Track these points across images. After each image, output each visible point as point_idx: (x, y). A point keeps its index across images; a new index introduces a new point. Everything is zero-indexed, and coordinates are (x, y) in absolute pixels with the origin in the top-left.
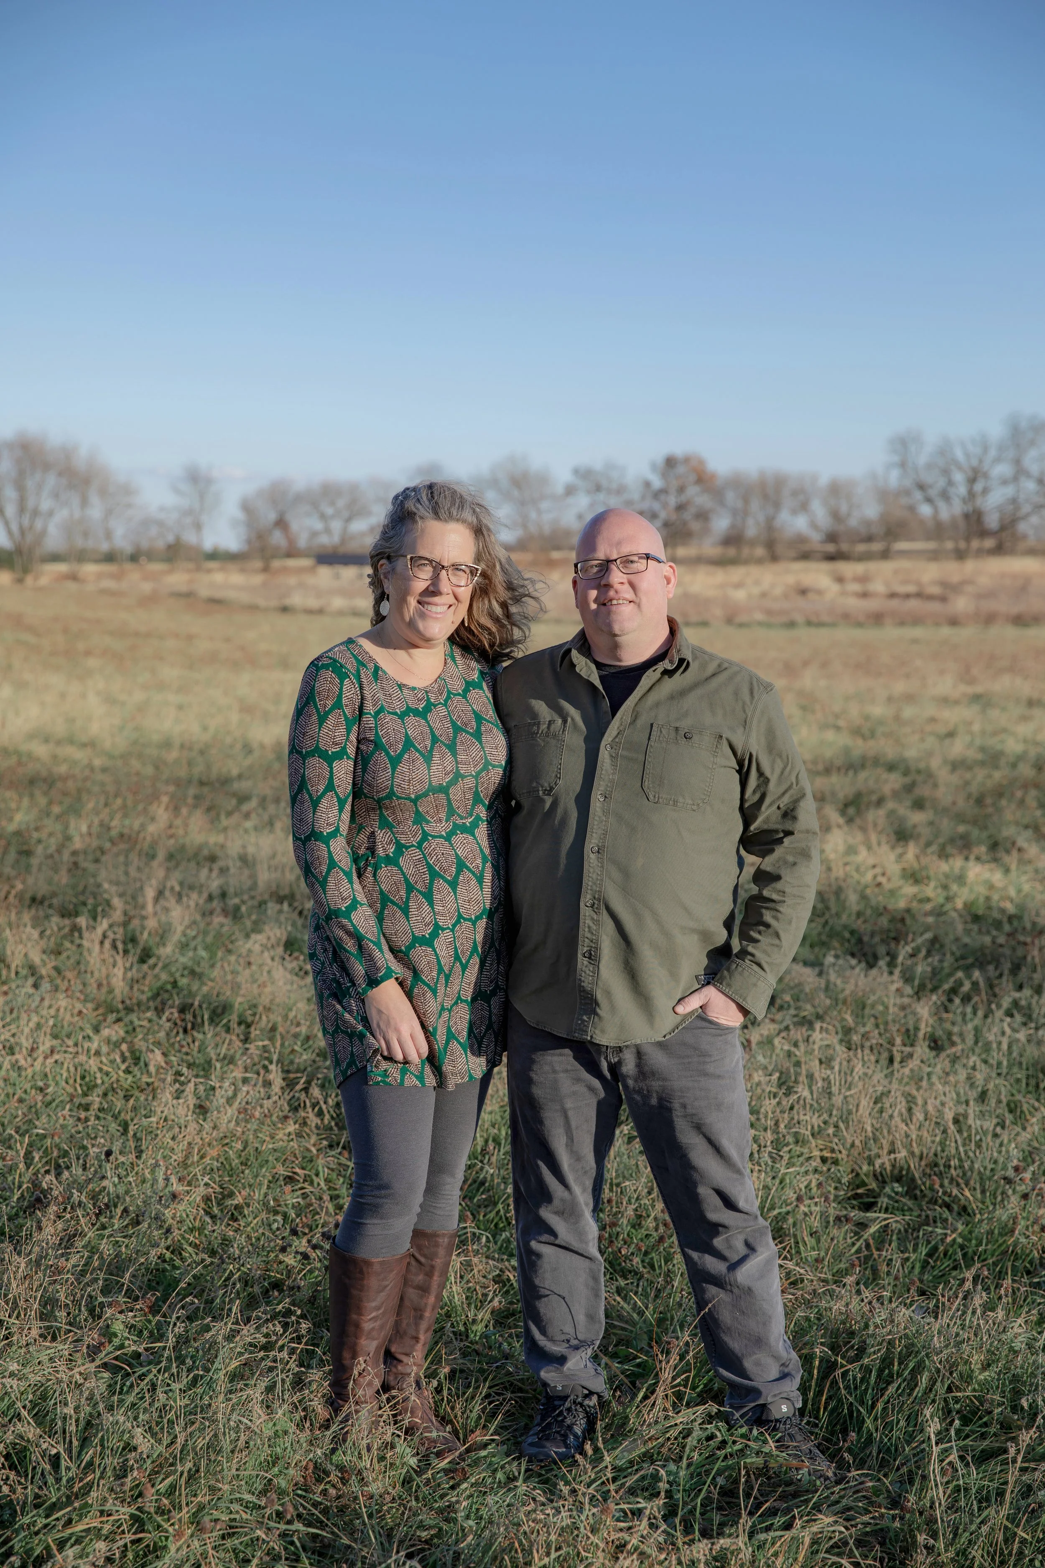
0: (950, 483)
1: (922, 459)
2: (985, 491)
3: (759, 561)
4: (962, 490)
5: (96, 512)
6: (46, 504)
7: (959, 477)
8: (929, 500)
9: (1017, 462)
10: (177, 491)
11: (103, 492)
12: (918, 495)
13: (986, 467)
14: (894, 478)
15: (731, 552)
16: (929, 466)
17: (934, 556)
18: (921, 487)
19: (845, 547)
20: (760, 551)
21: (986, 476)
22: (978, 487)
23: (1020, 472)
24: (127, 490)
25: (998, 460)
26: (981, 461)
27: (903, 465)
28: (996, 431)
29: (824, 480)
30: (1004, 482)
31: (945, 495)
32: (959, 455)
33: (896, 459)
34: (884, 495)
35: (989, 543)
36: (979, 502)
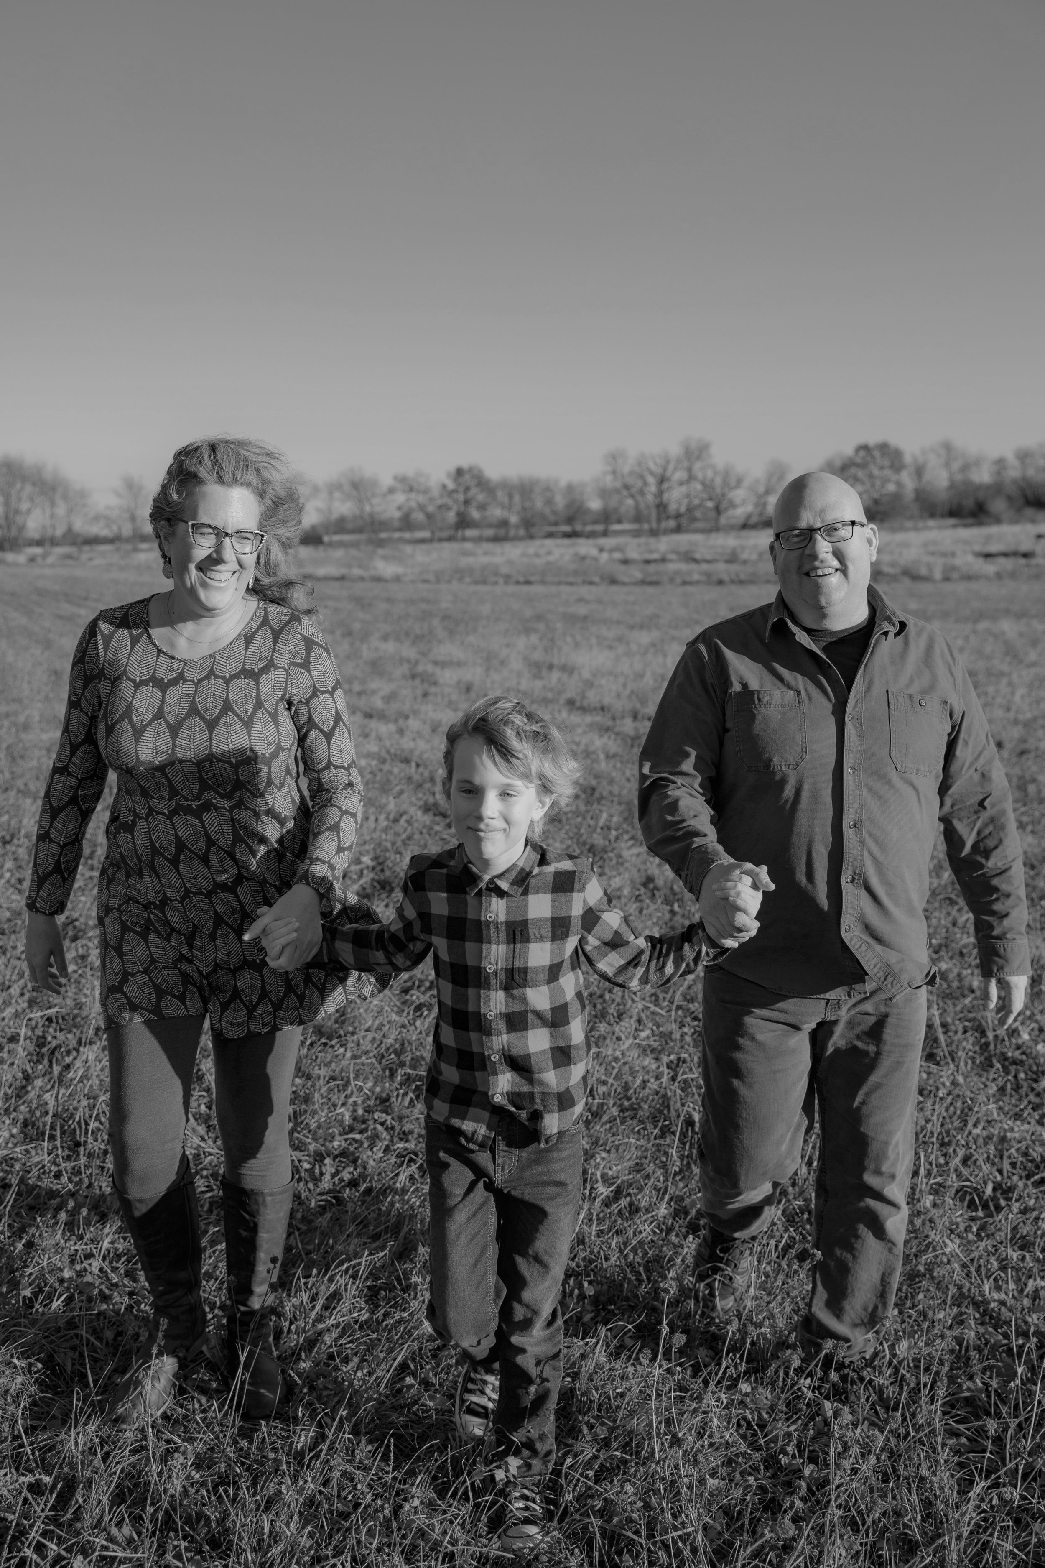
0: (645, 484)
1: (626, 469)
2: (669, 489)
3: (520, 539)
4: (653, 489)
5: (61, 510)
6: (24, 506)
7: (651, 480)
8: (632, 496)
9: (689, 470)
10: (118, 494)
11: (65, 497)
12: (625, 493)
13: (669, 473)
14: (609, 480)
15: (502, 532)
16: (631, 473)
17: (637, 534)
18: (626, 487)
19: (578, 528)
20: (522, 532)
21: (668, 479)
22: (665, 486)
23: (691, 478)
24: (83, 494)
25: (675, 469)
26: (665, 470)
27: (614, 472)
28: (675, 450)
29: (563, 483)
30: (681, 483)
31: (642, 493)
32: (652, 466)
33: (609, 468)
34: (604, 493)
35: (672, 523)
36: (666, 496)
